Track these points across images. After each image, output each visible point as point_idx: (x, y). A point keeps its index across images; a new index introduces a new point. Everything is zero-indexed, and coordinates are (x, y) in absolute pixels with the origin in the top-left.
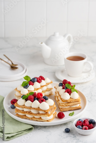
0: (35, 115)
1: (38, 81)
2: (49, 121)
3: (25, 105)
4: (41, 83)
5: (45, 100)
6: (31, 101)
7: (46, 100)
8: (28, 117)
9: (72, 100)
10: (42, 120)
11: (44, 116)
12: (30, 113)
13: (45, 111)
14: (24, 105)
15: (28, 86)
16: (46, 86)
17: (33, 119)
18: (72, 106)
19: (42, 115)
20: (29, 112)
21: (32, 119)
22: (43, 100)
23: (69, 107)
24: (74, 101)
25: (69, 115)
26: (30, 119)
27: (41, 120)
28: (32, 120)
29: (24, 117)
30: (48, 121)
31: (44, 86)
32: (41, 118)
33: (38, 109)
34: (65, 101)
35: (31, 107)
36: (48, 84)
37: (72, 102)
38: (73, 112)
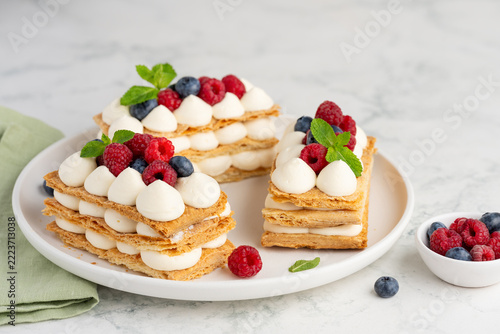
0: (117, 239)
1: (202, 94)
2: (170, 275)
3: (86, 186)
4: (218, 106)
5: (171, 172)
6: (111, 171)
7: (180, 175)
8: (89, 245)
9: (316, 197)
10: (141, 269)
11: (151, 248)
12: (99, 225)
13: (153, 224)
14: (82, 186)
15: (148, 108)
16: (243, 122)
17: (110, 254)
18: (316, 227)
19: (143, 242)
20: (95, 222)
21: (103, 256)
22: (164, 171)
23: (305, 231)
24: (328, 204)
25: (290, 270)
26: (97, 256)
27: (137, 267)
28: (106, 260)
29: (77, 242)
30: (165, 275)
31: (232, 121)
32: (138, 256)
33: (130, 211)
34: (283, 197)
35: (106, 198)
36: (256, 117)
37: (314, 206)
38: (317, 260)
